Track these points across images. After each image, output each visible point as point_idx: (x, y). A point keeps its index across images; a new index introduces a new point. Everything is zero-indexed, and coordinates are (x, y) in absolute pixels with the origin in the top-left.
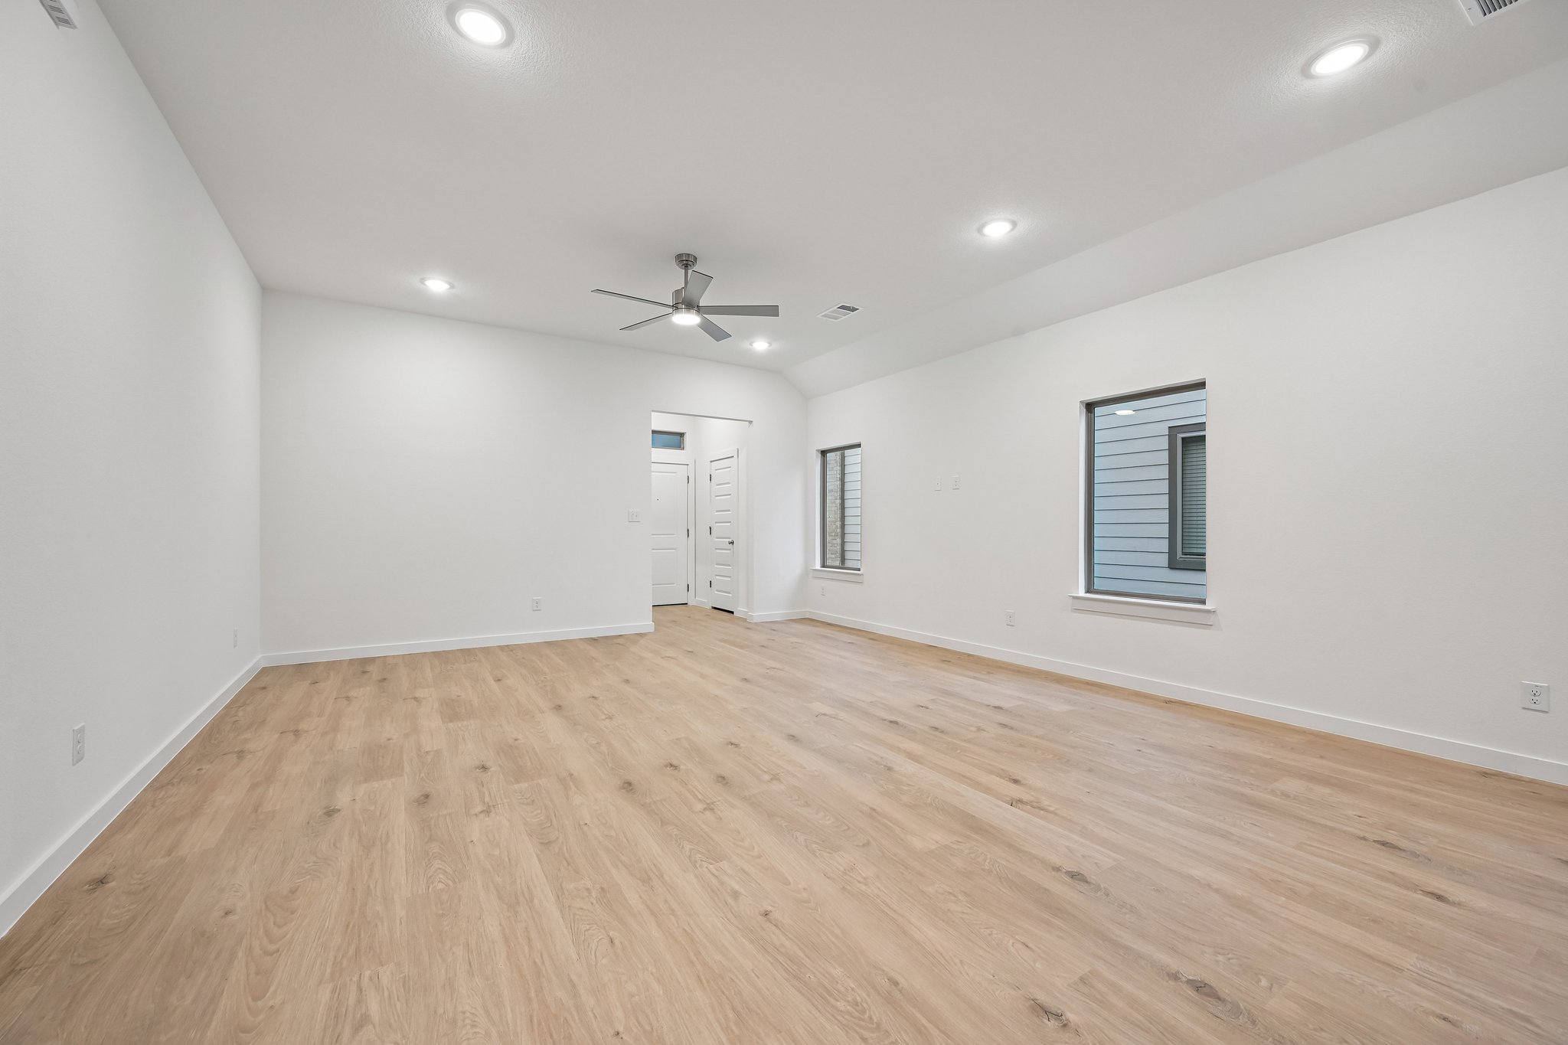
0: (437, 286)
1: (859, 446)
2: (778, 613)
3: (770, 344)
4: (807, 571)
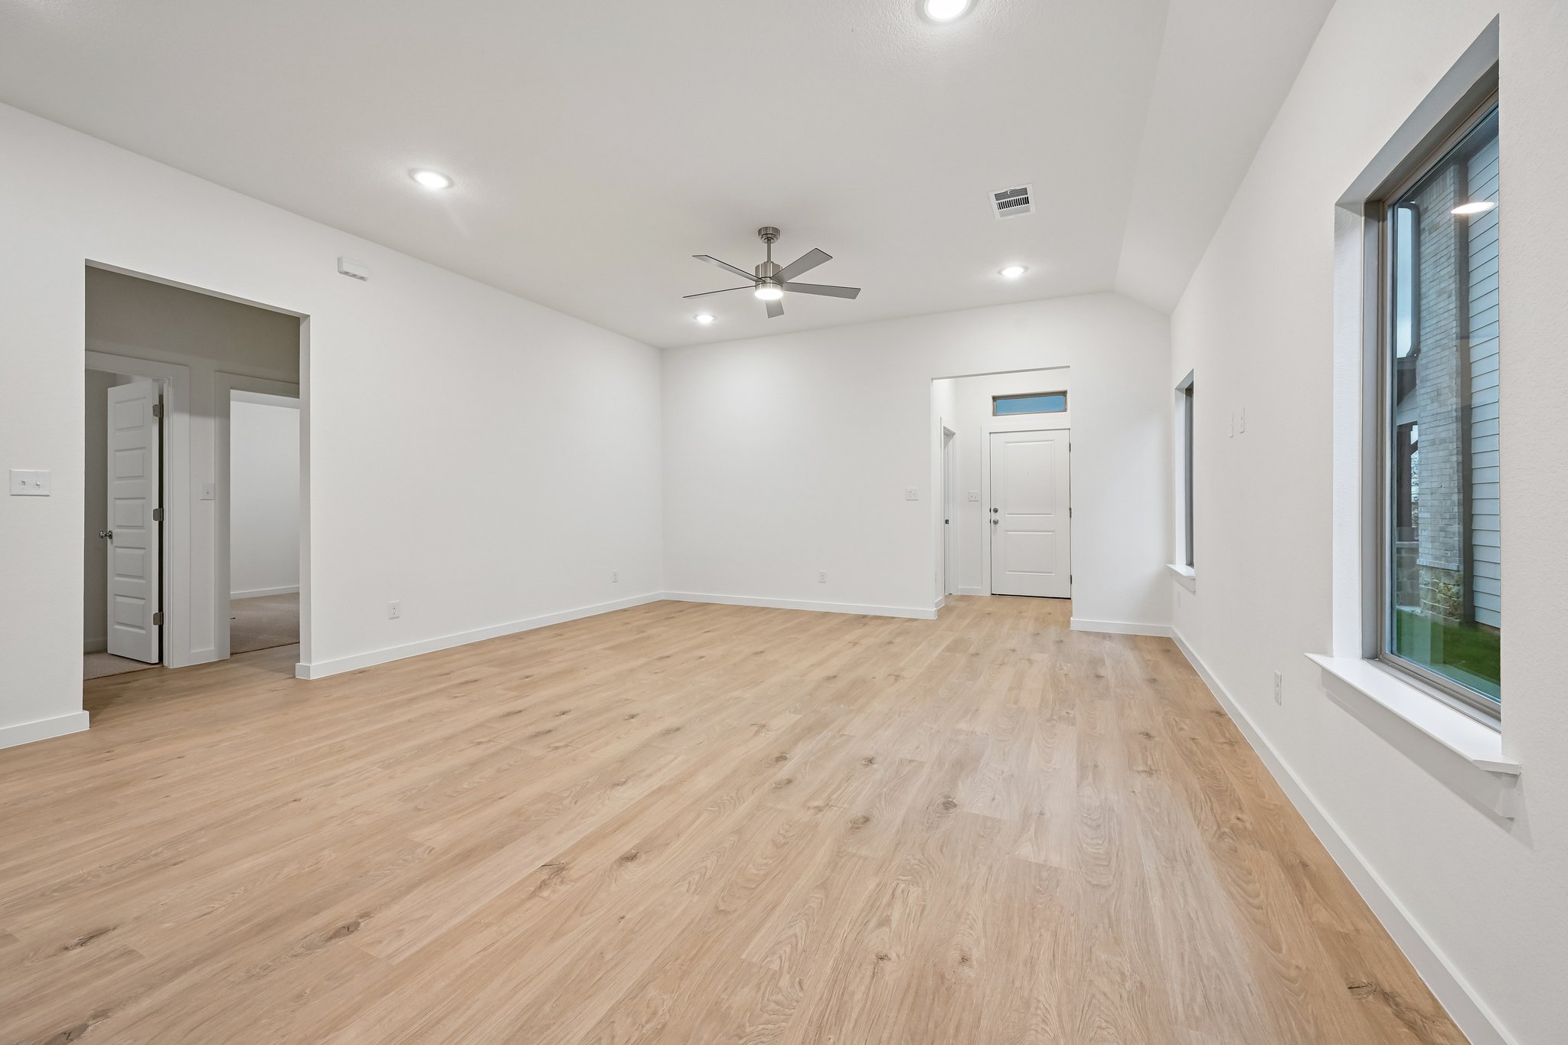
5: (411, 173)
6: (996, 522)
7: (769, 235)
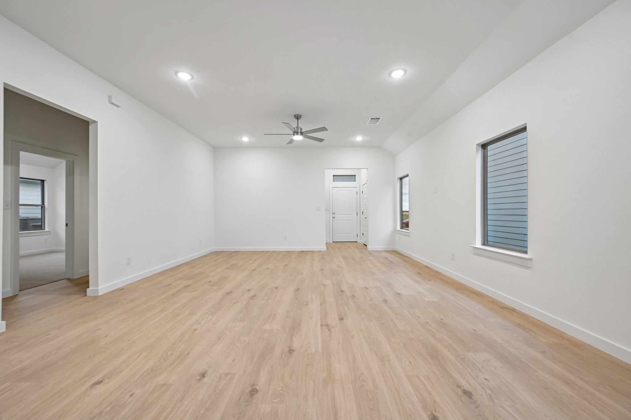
0: (245, 139)
1: (407, 176)
2: (381, 247)
3: (363, 138)
4: (395, 231)
5: (176, 73)
6: (334, 218)
7: (298, 117)
